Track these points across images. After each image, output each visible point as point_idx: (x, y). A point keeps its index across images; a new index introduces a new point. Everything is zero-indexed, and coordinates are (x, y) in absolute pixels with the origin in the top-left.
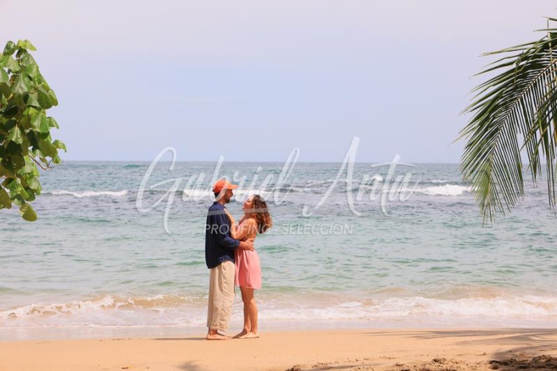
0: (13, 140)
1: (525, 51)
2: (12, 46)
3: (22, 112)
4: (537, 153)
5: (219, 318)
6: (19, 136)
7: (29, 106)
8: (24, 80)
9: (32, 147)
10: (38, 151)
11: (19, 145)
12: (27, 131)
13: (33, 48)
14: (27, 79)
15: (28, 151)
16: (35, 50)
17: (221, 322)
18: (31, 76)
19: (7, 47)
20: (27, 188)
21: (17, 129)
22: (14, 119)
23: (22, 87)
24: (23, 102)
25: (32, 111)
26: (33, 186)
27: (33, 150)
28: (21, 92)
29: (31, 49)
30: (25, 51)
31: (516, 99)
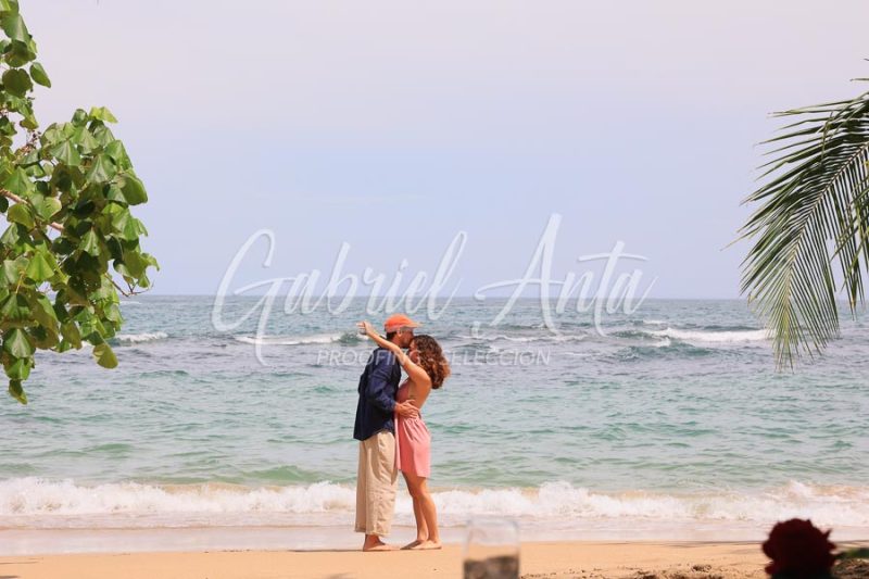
0: (86, 250)
1: (835, 114)
2: (82, 117)
3: (101, 209)
4: (856, 266)
5: (375, 516)
6: (95, 245)
7: (111, 202)
8: (103, 163)
9: (113, 260)
10: (121, 266)
11: (96, 258)
12: (108, 237)
13: (113, 119)
14: (107, 162)
15: (107, 267)
16: (116, 121)
17: (380, 523)
18: (114, 157)
19: (76, 118)
20: (104, 320)
21: (92, 235)
22: (88, 220)
23: (100, 174)
24: (102, 196)
25: (114, 208)
26: (112, 316)
27: (115, 265)
28: (98, 180)
29: (110, 121)
30: (102, 123)
31: (824, 186)
